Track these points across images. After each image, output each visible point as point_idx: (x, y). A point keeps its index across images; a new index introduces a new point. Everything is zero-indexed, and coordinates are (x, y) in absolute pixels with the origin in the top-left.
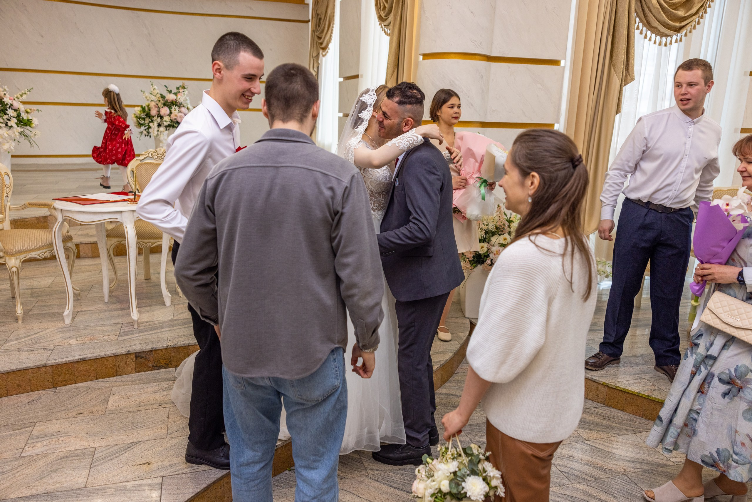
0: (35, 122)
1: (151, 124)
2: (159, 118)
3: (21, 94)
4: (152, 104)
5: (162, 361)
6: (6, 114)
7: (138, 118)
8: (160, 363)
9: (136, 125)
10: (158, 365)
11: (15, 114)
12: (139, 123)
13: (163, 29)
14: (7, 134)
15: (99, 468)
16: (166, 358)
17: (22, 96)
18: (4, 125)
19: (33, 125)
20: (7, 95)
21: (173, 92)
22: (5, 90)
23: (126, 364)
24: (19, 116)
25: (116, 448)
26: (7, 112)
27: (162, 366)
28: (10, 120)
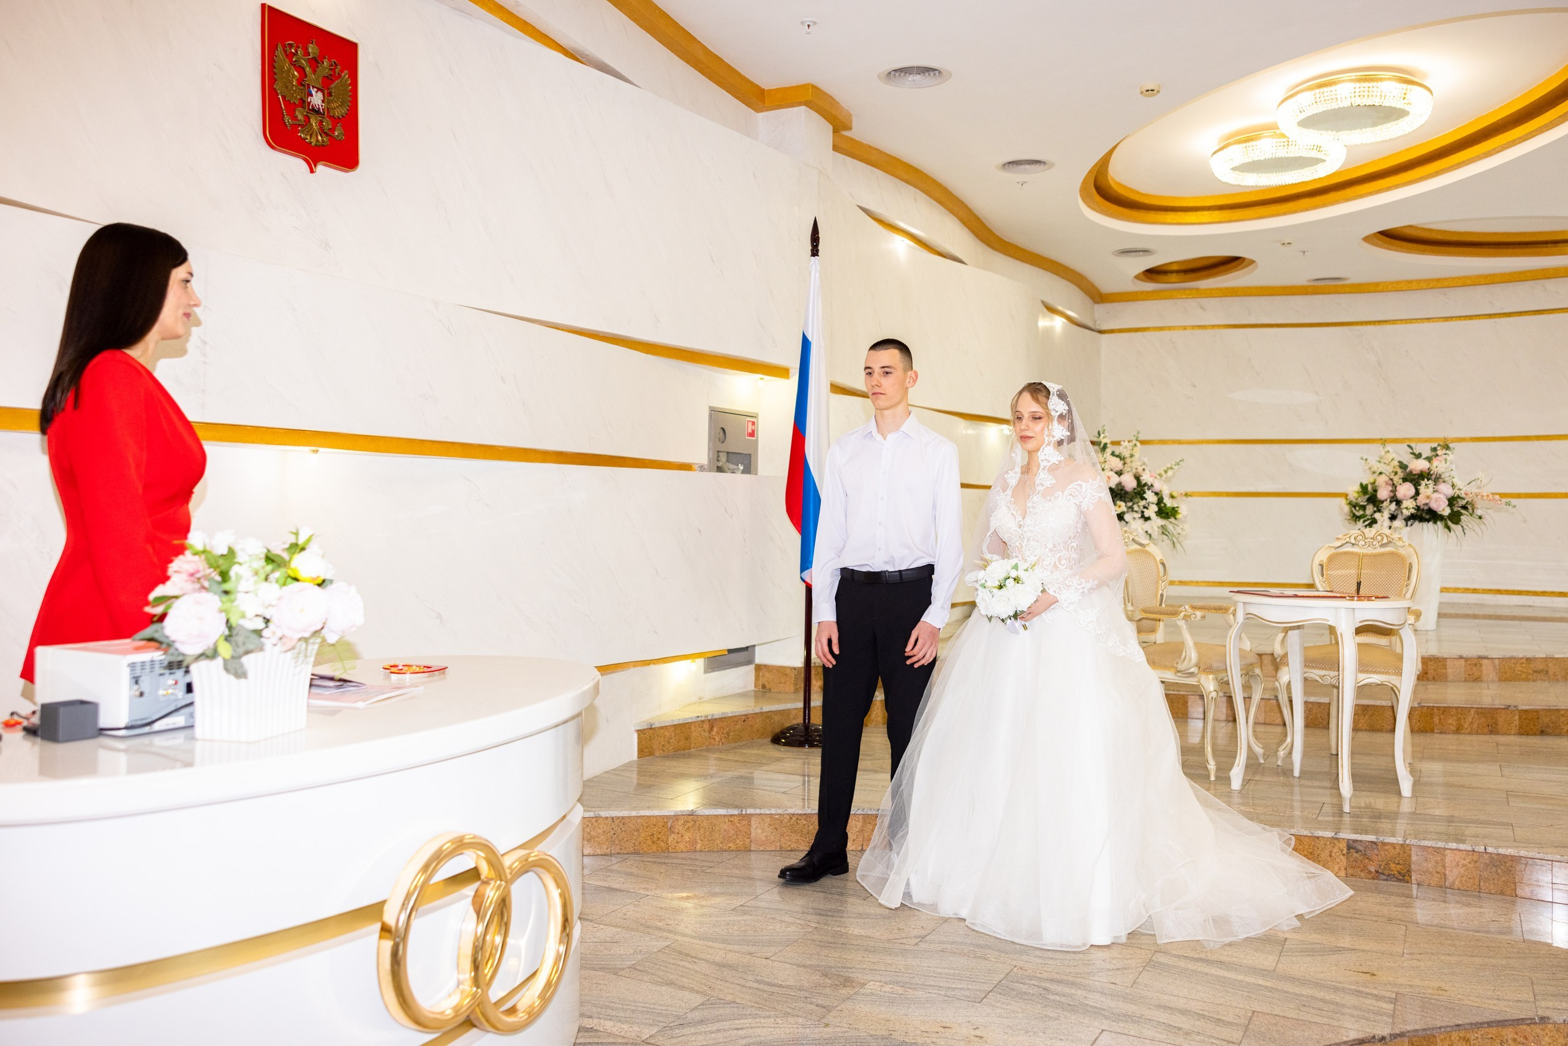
0: (1183, 510)
1: (1377, 516)
2: (1394, 503)
3: (1165, 469)
4: (1382, 480)
5: (1393, 866)
6: (1143, 498)
7: (1353, 505)
8: (1390, 869)
9: (1349, 518)
10: (1387, 872)
11: (1154, 499)
12: (1354, 515)
13: (1407, 351)
14: (1142, 529)
15: (1294, 959)
16: (1401, 862)
17: (1166, 472)
18: (1140, 516)
19: (1179, 516)
20: (1147, 471)
21: (1424, 456)
22: (1144, 464)
23: (1331, 856)
24: (1160, 501)
25: (1317, 946)
26: (1144, 495)
27: (1394, 875)
28: (1147, 509)
